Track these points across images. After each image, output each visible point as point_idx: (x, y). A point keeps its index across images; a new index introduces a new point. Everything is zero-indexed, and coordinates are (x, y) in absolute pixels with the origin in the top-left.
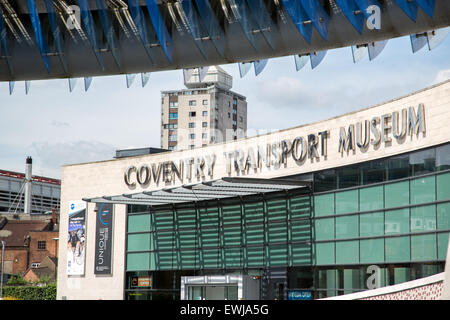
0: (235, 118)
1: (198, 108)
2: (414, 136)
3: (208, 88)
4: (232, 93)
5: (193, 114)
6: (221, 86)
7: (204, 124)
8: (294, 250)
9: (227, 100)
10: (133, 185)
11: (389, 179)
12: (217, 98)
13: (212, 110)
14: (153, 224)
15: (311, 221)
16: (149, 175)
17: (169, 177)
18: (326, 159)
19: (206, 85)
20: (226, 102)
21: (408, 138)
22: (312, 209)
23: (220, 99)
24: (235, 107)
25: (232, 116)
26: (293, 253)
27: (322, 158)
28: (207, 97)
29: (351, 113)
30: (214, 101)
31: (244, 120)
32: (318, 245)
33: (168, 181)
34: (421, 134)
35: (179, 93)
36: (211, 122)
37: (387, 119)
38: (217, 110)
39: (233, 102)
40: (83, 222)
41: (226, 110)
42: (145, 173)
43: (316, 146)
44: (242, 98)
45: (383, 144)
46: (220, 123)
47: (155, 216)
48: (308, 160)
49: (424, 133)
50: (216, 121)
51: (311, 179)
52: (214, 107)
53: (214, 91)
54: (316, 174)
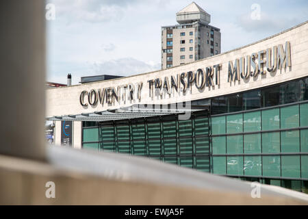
0: (212, 43)
1: (187, 38)
2: (283, 69)
3: (194, 23)
4: (210, 26)
5: (183, 42)
6: (202, 22)
7: (191, 49)
8: (198, 161)
9: (206, 32)
10: (86, 105)
11: (266, 106)
12: (199, 30)
13: (196, 39)
14: (100, 136)
15: (209, 138)
16: (97, 97)
17: (110, 100)
18: (219, 88)
19: (192, 21)
20: (206, 33)
21: (278, 71)
22: (210, 129)
23: (202, 31)
24: (212, 36)
25: (210, 42)
26: (197, 163)
27: (216, 86)
28: (193, 29)
29: (237, 50)
30: (197, 32)
31: (219, 45)
32: (214, 158)
33: (109, 103)
34: (288, 68)
35: (174, 28)
36: (196, 47)
37: (263, 55)
38: (199, 38)
39: (211, 33)
40: (52, 133)
41: (206, 38)
42: (94, 96)
43: (212, 76)
44: (218, 30)
45: (260, 76)
46: (201, 47)
47: (102, 130)
48: (207, 88)
49: (290, 67)
50: (199, 46)
51: (209, 104)
52: (197, 37)
53: (197, 25)
54: (212, 99)
